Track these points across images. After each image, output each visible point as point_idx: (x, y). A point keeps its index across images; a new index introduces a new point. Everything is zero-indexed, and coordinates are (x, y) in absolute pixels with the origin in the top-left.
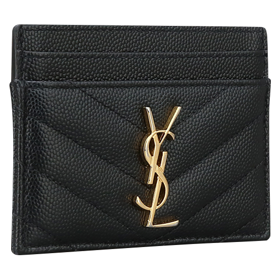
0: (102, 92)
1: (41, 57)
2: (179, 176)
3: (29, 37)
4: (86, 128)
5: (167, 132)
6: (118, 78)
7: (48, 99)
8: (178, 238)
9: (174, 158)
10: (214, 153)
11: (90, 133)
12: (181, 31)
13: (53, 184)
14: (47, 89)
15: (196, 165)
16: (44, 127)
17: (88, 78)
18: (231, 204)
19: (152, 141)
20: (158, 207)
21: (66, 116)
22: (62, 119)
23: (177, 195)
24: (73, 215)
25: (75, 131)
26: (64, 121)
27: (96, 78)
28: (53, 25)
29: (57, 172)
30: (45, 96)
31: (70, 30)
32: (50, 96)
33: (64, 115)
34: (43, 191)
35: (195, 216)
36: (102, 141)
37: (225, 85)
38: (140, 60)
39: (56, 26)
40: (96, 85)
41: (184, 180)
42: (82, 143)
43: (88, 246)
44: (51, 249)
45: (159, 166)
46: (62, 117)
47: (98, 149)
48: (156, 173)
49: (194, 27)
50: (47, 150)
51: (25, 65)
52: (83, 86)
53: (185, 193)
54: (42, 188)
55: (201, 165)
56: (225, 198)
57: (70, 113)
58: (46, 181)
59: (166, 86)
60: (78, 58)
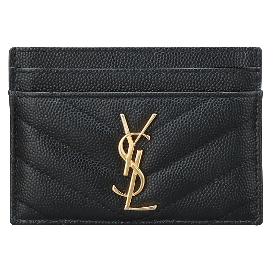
0: (81, 101)
1: (29, 73)
2: (159, 170)
3: (21, 57)
4: (64, 129)
5: (141, 134)
6: (102, 89)
7: (31, 106)
8: (164, 220)
9: (152, 155)
10: (195, 152)
11: (68, 134)
12: (168, 51)
13: (36, 172)
14: (30, 98)
15: (175, 161)
16: (28, 128)
17: (73, 89)
18: (213, 195)
19: (126, 141)
20: (133, 194)
21: (45, 119)
22: (42, 122)
23: (155, 185)
24: (54, 197)
25: (54, 131)
26: (44, 124)
27: (81, 90)
28: (42, 48)
29: (38, 163)
30: (29, 104)
31: (58, 51)
32: (32, 103)
33: (44, 119)
34: (28, 177)
35: (177, 203)
36: (79, 140)
37: (207, 96)
38: (124, 75)
39: (45, 48)
40: (75, 95)
41: (163, 173)
42: (62, 141)
43: (75, 221)
44: (40, 222)
45: (134, 162)
46: (42, 120)
47: (77, 146)
48: (130, 167)
49: (182, 48)
50: (30, 145)
51: (16, 78)
52: (64, 96)
53: (163, 184)
54: (27, 175)
55: (181, 162)
56: (207, 190)
57: (49, 117)
58: (30, 169)
59: (144, 96)
60: (63, 73)
